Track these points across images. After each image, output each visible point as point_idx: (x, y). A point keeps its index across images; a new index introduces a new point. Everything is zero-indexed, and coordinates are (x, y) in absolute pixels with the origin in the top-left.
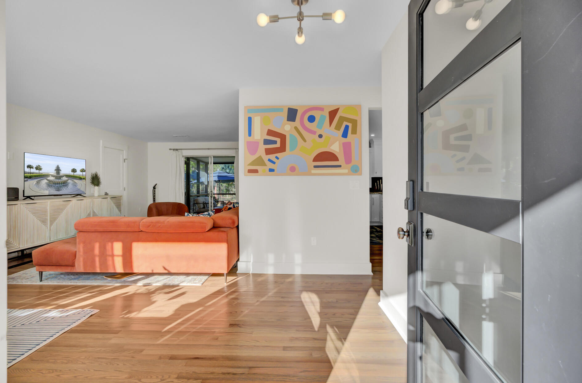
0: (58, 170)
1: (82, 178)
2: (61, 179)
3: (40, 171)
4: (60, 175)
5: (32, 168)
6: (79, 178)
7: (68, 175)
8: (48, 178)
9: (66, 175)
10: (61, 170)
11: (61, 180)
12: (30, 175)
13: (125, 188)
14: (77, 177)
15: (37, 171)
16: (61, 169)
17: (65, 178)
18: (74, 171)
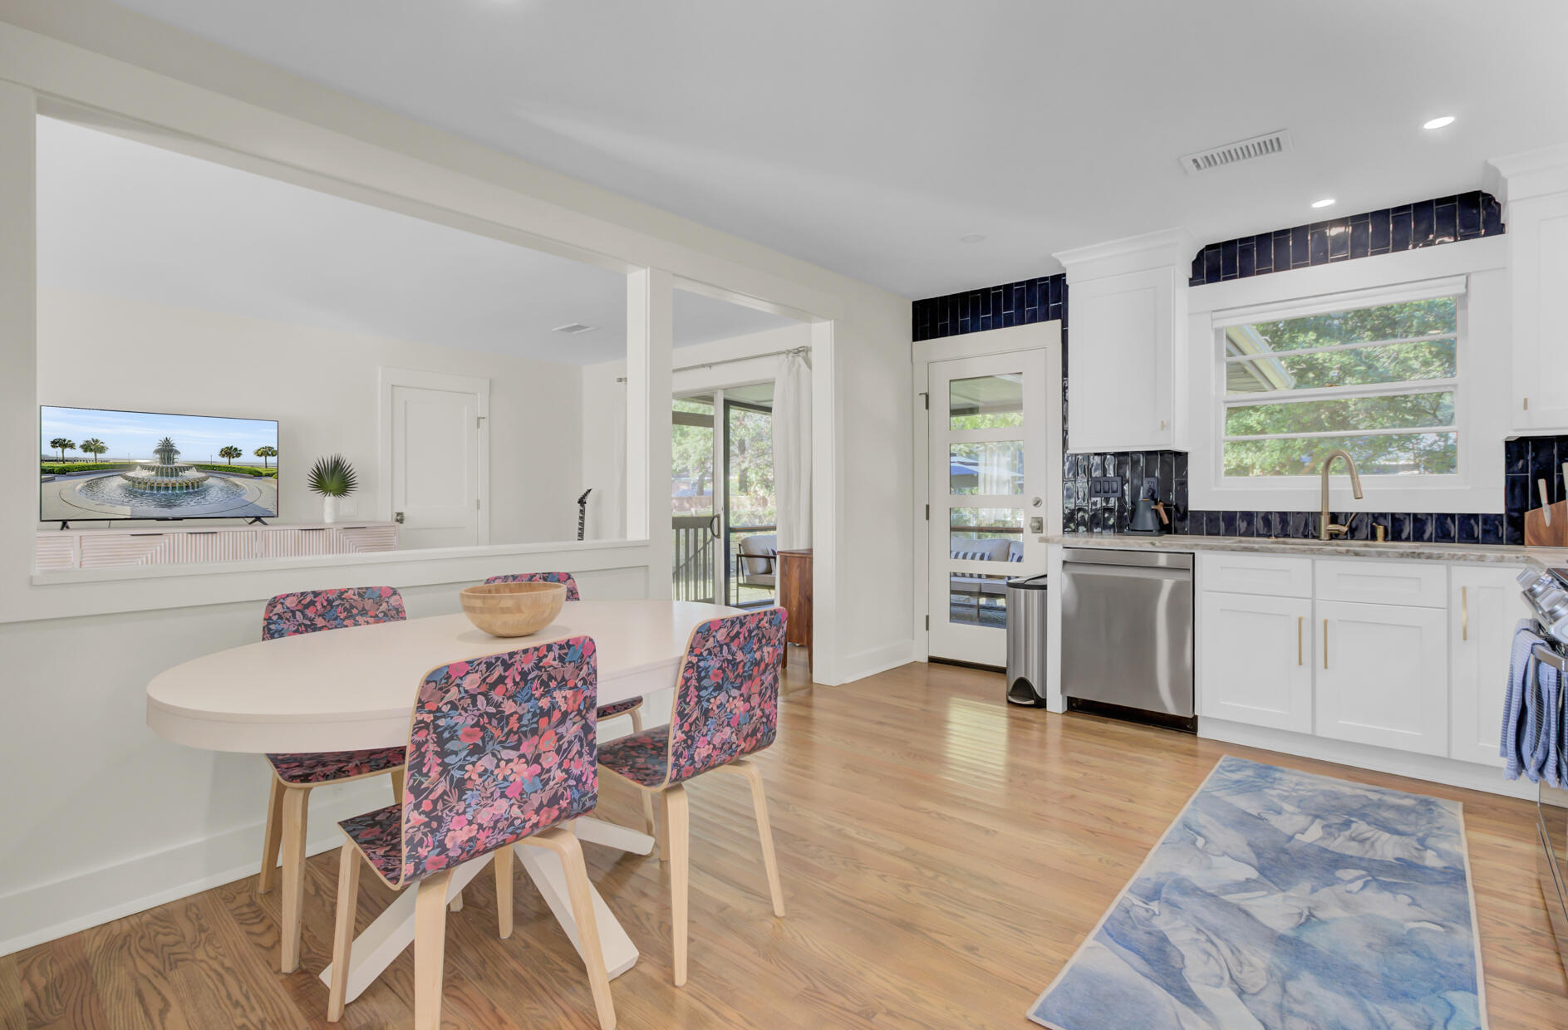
0: (167, 450)
1: (264, 473)
2: (177, 475)
3: (99, 456)
4: (176, 465)
5: (72, 446)
6: (250, 473)
7: (208, 466)
8: (131, 474)
9: (201, 466)
10: (177, 452)
11: (180, 480)
12: (61, 465)
13: (478, 501)
14: (241, 469)
15: (90, 455)
16: (177, 447)
17: (193, 474)
18: (230, 452)
